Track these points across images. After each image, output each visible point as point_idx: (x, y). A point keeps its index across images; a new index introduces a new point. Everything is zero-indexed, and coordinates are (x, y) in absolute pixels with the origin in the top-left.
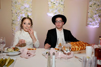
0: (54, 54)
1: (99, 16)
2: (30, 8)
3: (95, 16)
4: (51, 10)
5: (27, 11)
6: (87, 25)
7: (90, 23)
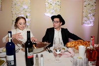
0: (42, 56)
1: (93, 16)
2: (29, 9)
3: (89, 15)
4: (48, 10)
5: (26, 11)
6: (83, 23)
7: (86, 22)
